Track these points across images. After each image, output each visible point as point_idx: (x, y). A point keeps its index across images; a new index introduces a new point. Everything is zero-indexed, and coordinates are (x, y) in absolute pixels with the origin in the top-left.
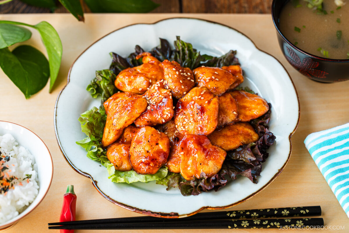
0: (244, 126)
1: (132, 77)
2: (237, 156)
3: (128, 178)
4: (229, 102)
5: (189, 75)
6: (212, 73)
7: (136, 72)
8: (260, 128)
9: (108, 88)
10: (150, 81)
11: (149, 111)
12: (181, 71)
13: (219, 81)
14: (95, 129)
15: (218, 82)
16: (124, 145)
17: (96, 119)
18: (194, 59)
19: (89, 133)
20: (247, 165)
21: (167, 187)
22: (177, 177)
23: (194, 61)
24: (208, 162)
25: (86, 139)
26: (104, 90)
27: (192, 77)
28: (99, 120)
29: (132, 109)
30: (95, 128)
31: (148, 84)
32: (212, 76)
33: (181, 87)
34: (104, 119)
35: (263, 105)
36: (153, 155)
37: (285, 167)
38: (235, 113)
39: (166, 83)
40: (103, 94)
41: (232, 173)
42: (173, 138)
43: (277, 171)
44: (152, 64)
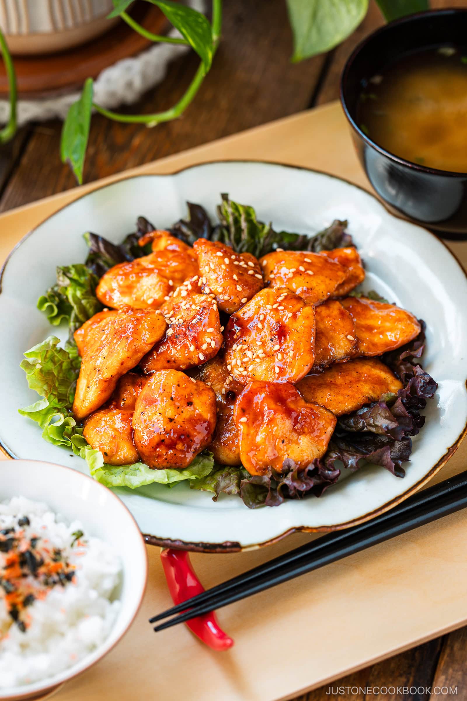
0: (370, 366)
1: (133, 278)
2: (358, 423)
3: (131, 477)
4: (336, 316)
5: (252, 267)
6: (298, 261)
7: (140, 267)
8: (405, 368)
9: (84, 302)
10: (171, 283)
11: (170, 338)
12: (233, 257)
13: (314, 275)
14: (57, 385)
15: (312, 278)
16: (120, 411)
17: (57, 365)
18: (259, 239)
19: (45, 390)
20: (379, 444)
21: (214, 495)
22: (235, 473)
23: (259, 242)
24: (298, 439)
25: (39, 404)
26: (75, 307)
27: (257, 270)
28: (65, 365)
29: (135, 336)
30: (57, 381)
31: (166, 288)
32: (300, 265)
33: (236, 288)
34: (76, 364)
35: (409, 322)
36: (181, 426)
37: (461, 442)
38: (350, 337)
39: (205, 282)
40: (73, 315)
41: (350, 457)
42: (223, 393)
43: (445, 451)
44: (174, 251)
